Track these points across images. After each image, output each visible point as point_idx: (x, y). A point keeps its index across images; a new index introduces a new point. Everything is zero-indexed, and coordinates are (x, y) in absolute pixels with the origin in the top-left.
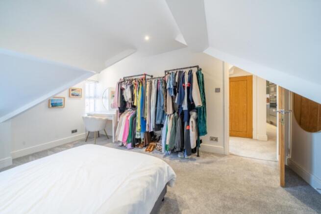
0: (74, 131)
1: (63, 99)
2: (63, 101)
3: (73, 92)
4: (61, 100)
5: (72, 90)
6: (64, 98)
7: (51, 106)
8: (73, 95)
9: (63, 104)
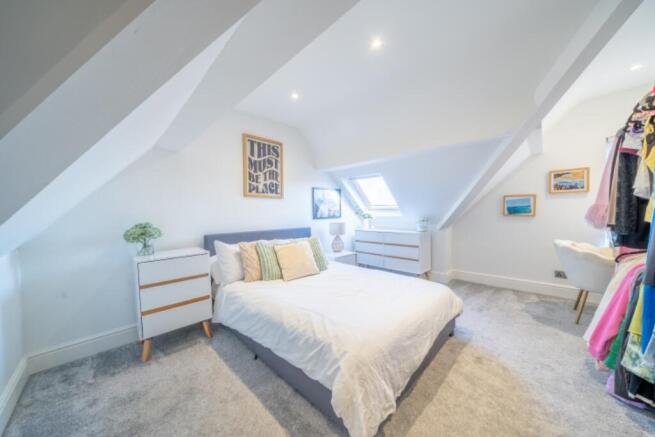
0: (559, 275)
1: (532, 199)
2: (532, 202)
3: (559, 179)
4: (529, 200)
5: (558, 176)
6: (534, 196)
7: (506, 212)
8: (559, 187)
9: (532, 208)
